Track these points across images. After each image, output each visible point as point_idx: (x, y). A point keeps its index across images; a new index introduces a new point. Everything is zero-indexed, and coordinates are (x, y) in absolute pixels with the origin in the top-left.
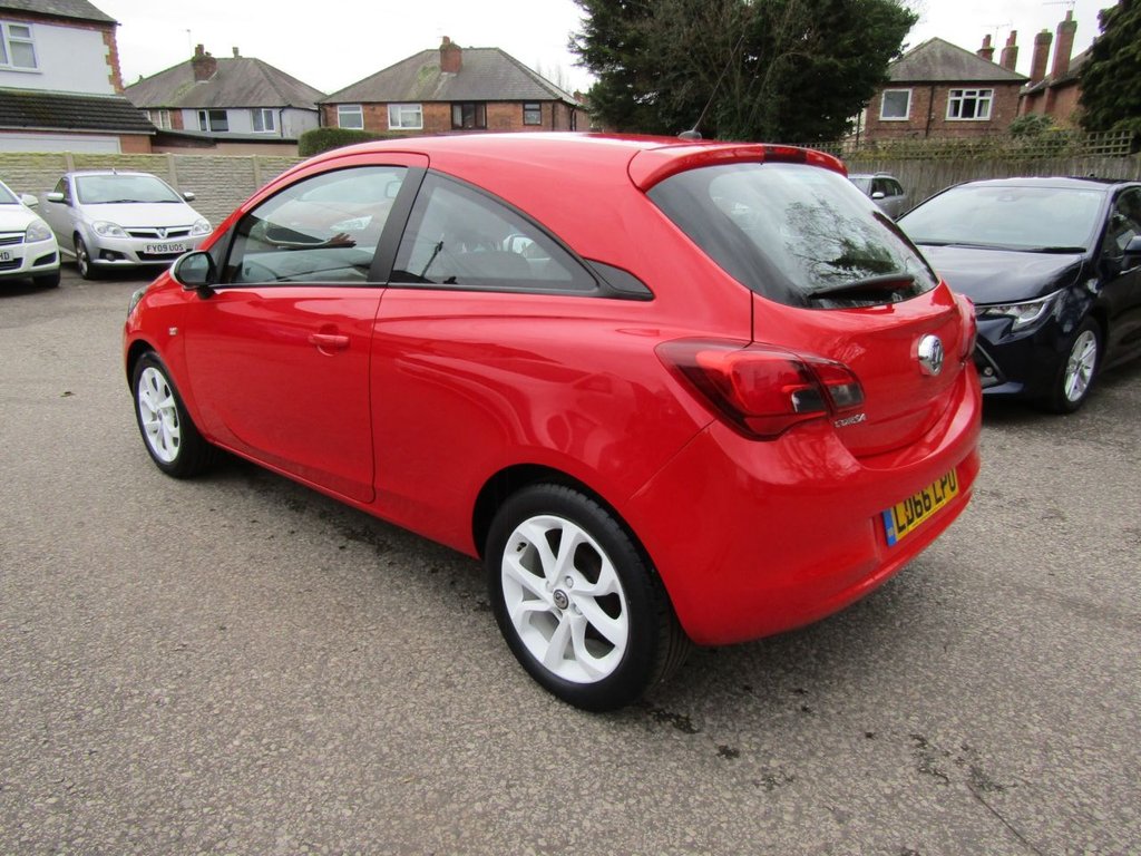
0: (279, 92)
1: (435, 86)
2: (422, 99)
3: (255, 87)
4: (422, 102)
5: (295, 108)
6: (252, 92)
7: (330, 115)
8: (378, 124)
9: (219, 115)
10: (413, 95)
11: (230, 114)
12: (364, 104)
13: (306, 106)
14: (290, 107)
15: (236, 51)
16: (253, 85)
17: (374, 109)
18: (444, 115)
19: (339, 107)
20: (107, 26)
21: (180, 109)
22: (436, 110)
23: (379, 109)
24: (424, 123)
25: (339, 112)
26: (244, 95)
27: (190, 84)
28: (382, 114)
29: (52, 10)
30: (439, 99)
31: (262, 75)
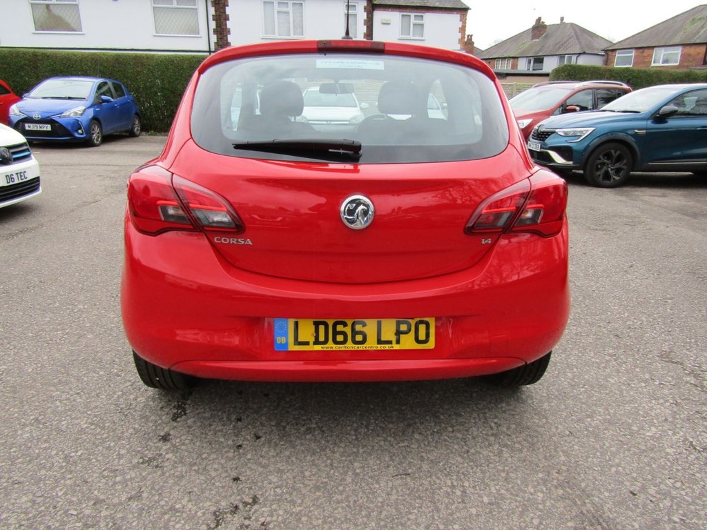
0: (580, 43)
1: (698, 32)
2: (682, 43)
3: (566, 41)
4: (684, 45)
5: (588, 54)
6: (562, 45)
7: (610, 57)
8: (644, 63)
9: (539, 60)
10: (676, 41)
11: (546, 59)
12: (637, 48)
13: (596, 52)
14: (584, 53)
15: (562, 19)
16: (565, 40)
17: (643, 52)
18: (699, 54)
19: (617, 52)
20: (464, 10)
21: (518, 57)
22: (692, 50)
23: (647, 52)
24: (681, 60)
25: (617, 55)
26: (557, 47)
27: (528, 42)
28: (648, 55)
29: (437, 5)
30: (698, 41)
31: (573, 34)
